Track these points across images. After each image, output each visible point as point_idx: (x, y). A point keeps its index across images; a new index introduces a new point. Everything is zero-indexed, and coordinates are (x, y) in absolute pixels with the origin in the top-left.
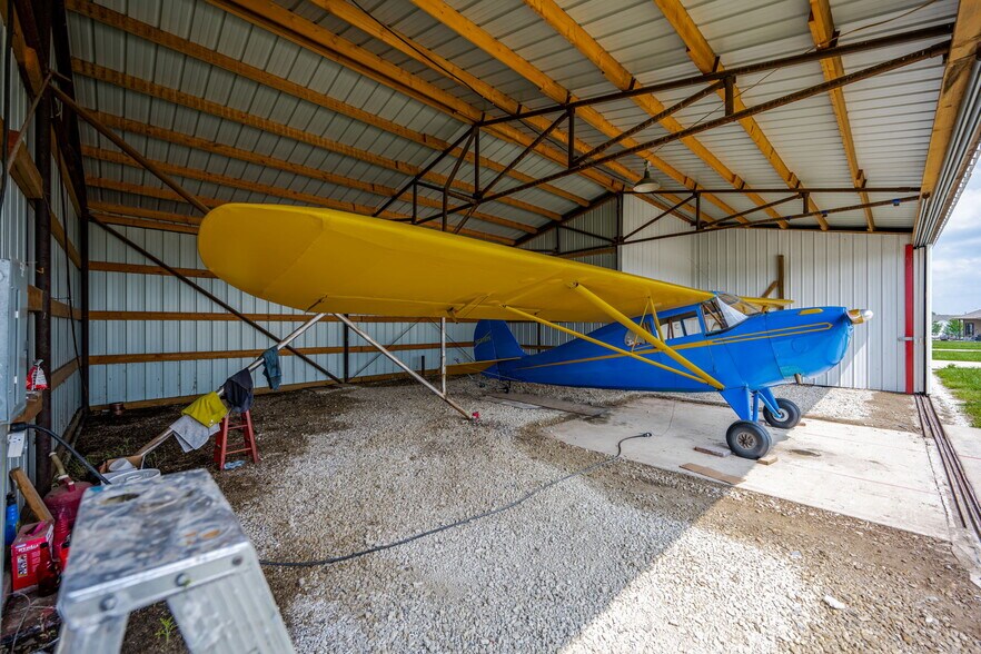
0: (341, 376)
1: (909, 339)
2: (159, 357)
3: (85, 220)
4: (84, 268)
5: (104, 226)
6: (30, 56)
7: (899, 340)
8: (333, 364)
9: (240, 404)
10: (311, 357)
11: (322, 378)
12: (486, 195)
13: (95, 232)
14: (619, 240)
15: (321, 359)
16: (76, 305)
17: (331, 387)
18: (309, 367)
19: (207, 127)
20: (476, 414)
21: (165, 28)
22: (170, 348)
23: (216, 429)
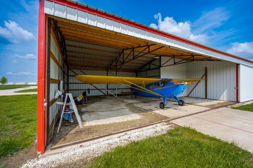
0: (107, 94)
1: (237, 88)
2: (78, 90)
3: (68, 69)
4: (68, 76)
5: (70, 70)
6: (63, 57)
7: (235, 88)
8: (105, 92)
9: (85, 96)
10: (101, 90)
11: (103, 94)
12: (125, 62)
13: (69, 70)
14: (160, 66)
15: (103, 91)
16: (67, 82)
17: (104, 96)
18: (101, 92)
19: (83, 55)
20: (123, 101)
21: (76, 45)
22: (79, 88)
23: (82, 99)
